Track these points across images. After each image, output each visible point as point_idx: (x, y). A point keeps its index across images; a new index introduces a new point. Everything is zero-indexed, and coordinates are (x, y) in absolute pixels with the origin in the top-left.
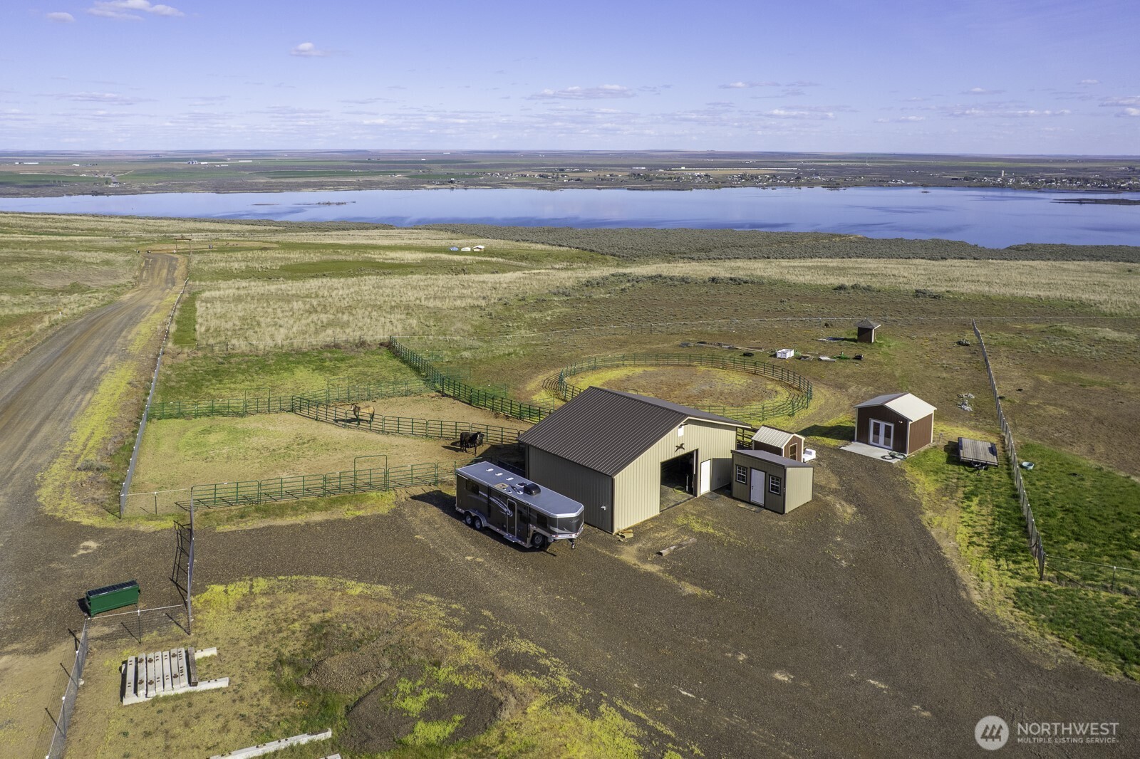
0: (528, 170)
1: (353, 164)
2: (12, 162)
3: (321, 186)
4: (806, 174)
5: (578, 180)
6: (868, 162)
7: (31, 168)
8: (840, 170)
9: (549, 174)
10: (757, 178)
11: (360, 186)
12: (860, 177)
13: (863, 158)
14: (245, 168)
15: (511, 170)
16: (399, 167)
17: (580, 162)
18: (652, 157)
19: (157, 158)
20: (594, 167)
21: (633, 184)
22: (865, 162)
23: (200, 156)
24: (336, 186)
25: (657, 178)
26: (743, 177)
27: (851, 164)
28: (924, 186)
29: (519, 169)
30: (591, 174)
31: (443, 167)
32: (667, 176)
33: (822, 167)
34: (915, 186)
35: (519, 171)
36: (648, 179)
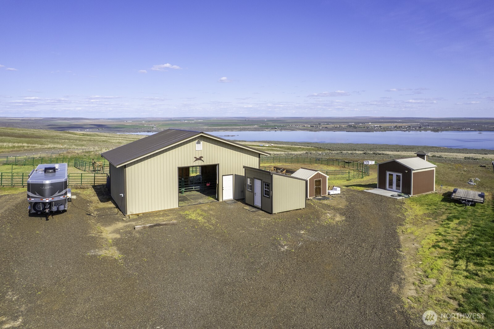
0: (306, 124)
1: (239, 122)
2: (124, 121)
3: (226, 130)
4: (424, 126)
5: (326, 128)
6: (452, 121)
7: (129, 123)
8: (439, 124)
9: (314, 125)
10: (402, 127)
11: (241, 130)
12: (449, 127)
13: (450, 119)
14: (200, 123)
15: (298, 124)
16: (256, 123)
17: (327, 121)
18: (357, 119)
19: (171, 120)
20: (333, 123)
21: (349, 129)
22: (451, 121)
23: (185, 119)
24: (232, 130)
25: (359, 127)
26: (396, 127)
27: (444, 122)
28: (479, 130)
29: (303, 123)
30: (332, 126)
31: (273, 123)
32: (363, 126)
33: (431, 123)
34: (475, 131)
35: (303, 124)
36: (355, 127)
